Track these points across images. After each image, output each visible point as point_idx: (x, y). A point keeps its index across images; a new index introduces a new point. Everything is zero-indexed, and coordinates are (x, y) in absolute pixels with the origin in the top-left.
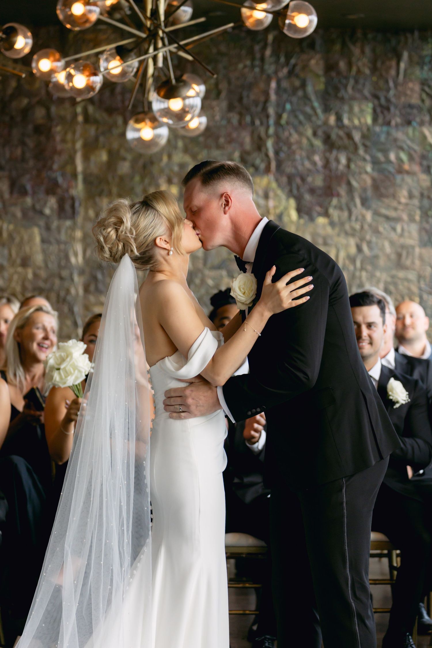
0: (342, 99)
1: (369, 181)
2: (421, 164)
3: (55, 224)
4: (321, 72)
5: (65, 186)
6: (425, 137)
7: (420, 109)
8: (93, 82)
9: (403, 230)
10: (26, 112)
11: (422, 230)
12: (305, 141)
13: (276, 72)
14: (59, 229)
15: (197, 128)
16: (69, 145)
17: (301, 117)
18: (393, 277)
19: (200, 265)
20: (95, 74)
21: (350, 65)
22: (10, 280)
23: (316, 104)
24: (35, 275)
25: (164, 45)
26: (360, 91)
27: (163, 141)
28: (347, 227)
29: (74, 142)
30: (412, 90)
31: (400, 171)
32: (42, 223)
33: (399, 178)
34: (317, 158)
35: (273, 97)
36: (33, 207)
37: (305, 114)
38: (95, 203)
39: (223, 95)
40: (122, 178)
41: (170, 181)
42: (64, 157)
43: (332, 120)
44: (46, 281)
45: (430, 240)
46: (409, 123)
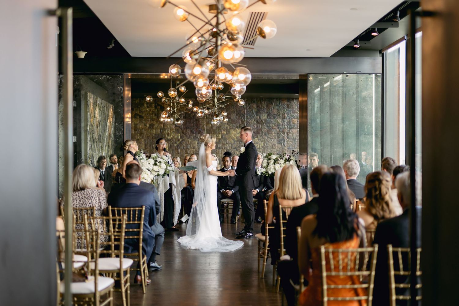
0: (260, 113)
1: (266, 130)
2: (277, 127)
4: (256, 108)
5: (202, 132)
6: (278, 121)
7: (277, 115)
9: (273, 141)
11: (277, 141)
12: (252, 122)
13: (246, 108)
17: (252, 117)
18: (271, 150)
19: (231, 148)
21: (262, 106)
22: (191, 152)
23: (255, 114)
24: (196, 150)
26: (264, 111)
28: (262, 140)
30: (275, 111)
31: (273, 128)
32: (197, 140)
33: (272, 130)
34: (255, 126)
35: (246, 113)
36: (195, 136)
37: (252, 116)
41: (224, 131)
42: (202, 126)
43: (258, 117)
45: (279, 143)
46: (274, 118)
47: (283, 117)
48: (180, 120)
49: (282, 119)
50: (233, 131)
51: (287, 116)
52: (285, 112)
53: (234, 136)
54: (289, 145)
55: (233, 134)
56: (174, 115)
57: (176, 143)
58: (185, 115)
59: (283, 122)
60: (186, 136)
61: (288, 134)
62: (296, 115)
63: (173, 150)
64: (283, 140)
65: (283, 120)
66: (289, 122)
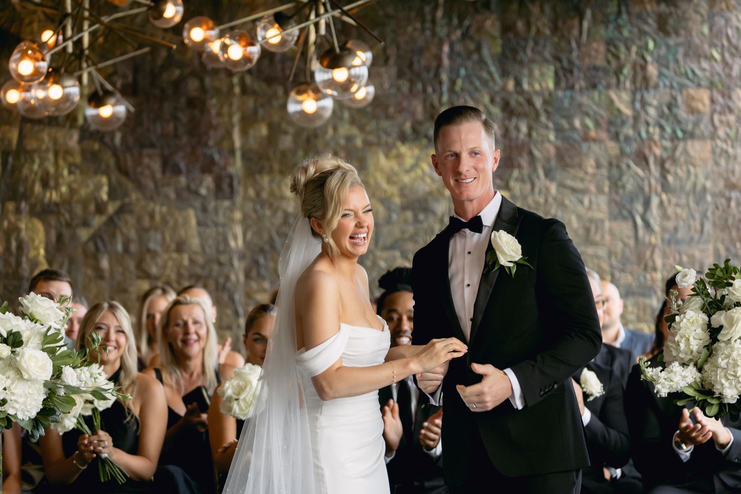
0: (521, 63)
1: (552, 151)
2: (608, 131)
3: (212, 205)
4: (497, 34)
5: (222, 163)
6: (612, 102)
7: (606, 71)
8: (251, 53)
9: (591, 202)
10: (177, 85)
11: (611, 202)
13: (448, 35)
14: (216, 210)
15: (364, 99)
16: (226, 119)
17: (477, 83)
20: (252, 44)
21: (528, 25)
22: (164, 267)
23: (493, 69)
24: (192, 261)
25: (326, 11)
26: (540, 53)
27: (328, 114)
28: (530, 201)
29: (230, 116)
30: (597, 51)
31: (586, 138)
32: (198, 204)
33: (584, 146)
35: (446, 62)
36: (188, 188)
37: (480, 78)
38: (255, 181)
39: (392, 61)
40: (283, 154)
42: (221, 132)
43: (511, 85)
44: (203, 267)
45: (620, 213)
46: (594, 86)
47: (639, 78)
48: (112, 100)
49: (634, 93)
50: (383, 160)
51: (661, 74)
52: (652, 54)
53: (390, 181)
54: (670, 225)
55: (382, 170)
56: (81, 68)
57: (86, 224)
58: (130, 79)
59: (638, 105)
60: (140, 187)
61: (668, 165)
62: (704, 70)
63: (72, 261)
64: (641, 200)
65: (638, 97)
66: (670, 107)
